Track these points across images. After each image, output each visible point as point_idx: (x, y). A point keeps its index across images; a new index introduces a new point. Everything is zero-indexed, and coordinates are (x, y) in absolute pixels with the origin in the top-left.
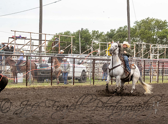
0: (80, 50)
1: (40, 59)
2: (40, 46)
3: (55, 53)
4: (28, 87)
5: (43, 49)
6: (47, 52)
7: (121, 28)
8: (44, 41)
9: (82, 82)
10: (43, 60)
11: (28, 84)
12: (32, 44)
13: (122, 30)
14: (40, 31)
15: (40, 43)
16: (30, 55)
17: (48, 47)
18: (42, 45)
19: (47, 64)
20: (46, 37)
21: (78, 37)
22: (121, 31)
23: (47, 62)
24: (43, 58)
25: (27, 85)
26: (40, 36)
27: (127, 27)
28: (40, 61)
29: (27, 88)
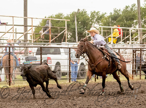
0: (77, 37)
1: (26, 50)
2: (25, 33)
4: (11, 86)
10: (30, 52)
23: (35, 54)
28: (26, 53)
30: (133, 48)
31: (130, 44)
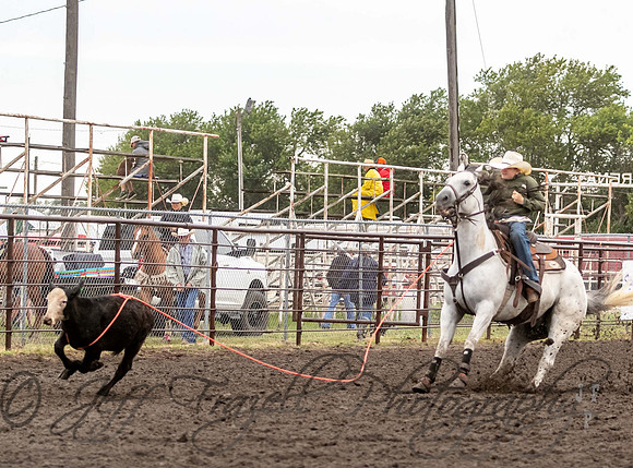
0: (241, 195)
1: (69, 229)
2: (65, 175)
3: (130, 205)
4: (14, 351)
5: (81, 189)
6: (98, 200)
7: (416, 99)
8: (86, 156)
9: (250, 334)
10: (80, 237)
11: (15, 338)
12: (32, 168)
13: (421, 106)
14: (69, 110)
15: (68, 163)
16: (24, 215)
17: (102, 181)
18: (78, 171)
19: (96, 251)
20: (91, 138)
21: (233, 139)
22: (417, 113)
23: (98, 243)
24: (80, 229)
25: (8, 346)
26: (69, 131)
27: (446, 94)
28: (67, 241)
29: (9, 356)
30: (430, 235)
31: (418, 222)
